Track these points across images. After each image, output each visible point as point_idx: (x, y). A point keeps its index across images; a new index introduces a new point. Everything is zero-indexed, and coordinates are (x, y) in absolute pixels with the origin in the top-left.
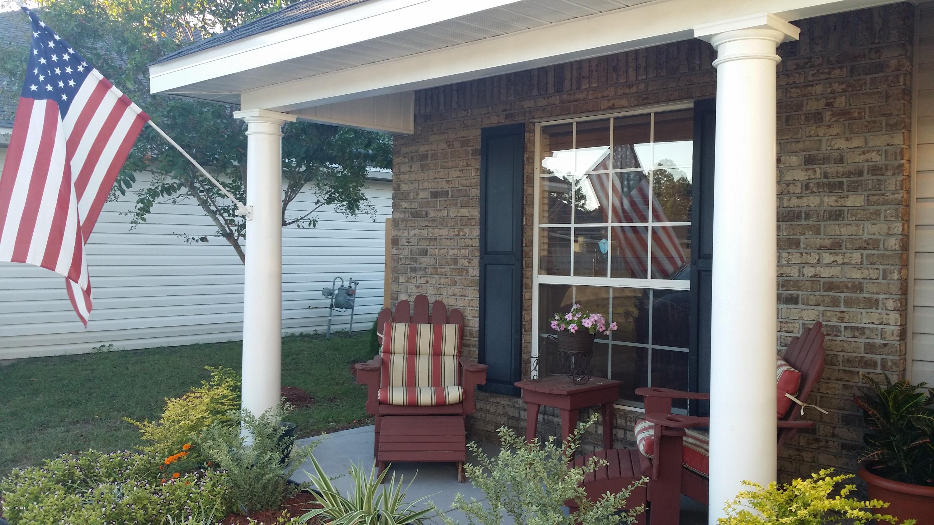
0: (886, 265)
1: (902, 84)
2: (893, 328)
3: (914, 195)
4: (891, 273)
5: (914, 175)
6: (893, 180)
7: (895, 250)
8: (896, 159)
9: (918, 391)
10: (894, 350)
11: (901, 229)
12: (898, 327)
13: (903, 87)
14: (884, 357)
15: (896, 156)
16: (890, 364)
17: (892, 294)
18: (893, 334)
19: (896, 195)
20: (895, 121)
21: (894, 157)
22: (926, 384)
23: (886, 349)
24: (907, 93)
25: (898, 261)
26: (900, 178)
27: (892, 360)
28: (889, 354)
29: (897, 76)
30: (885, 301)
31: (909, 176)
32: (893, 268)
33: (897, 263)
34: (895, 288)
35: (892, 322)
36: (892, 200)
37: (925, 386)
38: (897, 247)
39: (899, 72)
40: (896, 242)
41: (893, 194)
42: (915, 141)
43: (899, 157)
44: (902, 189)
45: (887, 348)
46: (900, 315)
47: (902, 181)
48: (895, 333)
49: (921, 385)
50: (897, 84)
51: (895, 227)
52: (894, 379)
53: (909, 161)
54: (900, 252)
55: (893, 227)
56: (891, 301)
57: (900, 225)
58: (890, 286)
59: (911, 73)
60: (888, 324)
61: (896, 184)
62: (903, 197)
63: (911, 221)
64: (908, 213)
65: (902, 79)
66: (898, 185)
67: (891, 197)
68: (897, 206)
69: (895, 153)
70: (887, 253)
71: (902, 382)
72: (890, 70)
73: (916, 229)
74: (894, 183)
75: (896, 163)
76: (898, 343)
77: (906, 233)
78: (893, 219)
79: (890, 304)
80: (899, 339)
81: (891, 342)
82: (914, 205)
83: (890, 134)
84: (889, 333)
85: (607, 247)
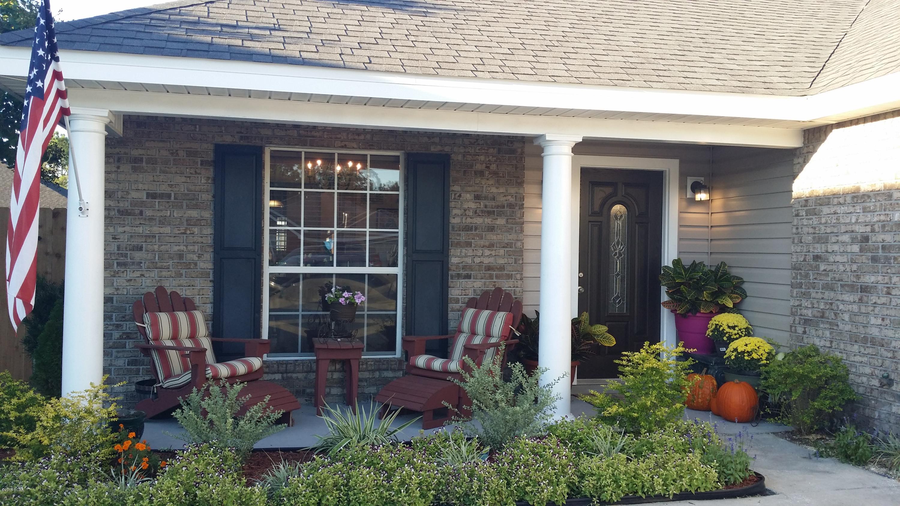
0: (516, 256)
2: (520, 289)
4: (519, 260)
6: (519, 212)
8: (521, 201)
17: (519, 271)
21: (520, 199)
26: (523, 211)
30: (516, 275)
32: (520, 257)
33: (522, 255)
35: (519, 286)
36: (519, 222)
38: (521, 247)
44: (523, 217)
51: (520, 236)
56: (518, 275)
57: (523, 235)
58: (518, 267)
60: (517, 287)
62: (523, 221)
66: (521, 215)
67: (519, 220)
68: (521, 225)
69: (520, 197)
70: (516, 250)
75: (521, 203)
77: (524, 239)
78: (519, 232)
79: (518, 277)
84: (518, 291)
85: (332, 244)
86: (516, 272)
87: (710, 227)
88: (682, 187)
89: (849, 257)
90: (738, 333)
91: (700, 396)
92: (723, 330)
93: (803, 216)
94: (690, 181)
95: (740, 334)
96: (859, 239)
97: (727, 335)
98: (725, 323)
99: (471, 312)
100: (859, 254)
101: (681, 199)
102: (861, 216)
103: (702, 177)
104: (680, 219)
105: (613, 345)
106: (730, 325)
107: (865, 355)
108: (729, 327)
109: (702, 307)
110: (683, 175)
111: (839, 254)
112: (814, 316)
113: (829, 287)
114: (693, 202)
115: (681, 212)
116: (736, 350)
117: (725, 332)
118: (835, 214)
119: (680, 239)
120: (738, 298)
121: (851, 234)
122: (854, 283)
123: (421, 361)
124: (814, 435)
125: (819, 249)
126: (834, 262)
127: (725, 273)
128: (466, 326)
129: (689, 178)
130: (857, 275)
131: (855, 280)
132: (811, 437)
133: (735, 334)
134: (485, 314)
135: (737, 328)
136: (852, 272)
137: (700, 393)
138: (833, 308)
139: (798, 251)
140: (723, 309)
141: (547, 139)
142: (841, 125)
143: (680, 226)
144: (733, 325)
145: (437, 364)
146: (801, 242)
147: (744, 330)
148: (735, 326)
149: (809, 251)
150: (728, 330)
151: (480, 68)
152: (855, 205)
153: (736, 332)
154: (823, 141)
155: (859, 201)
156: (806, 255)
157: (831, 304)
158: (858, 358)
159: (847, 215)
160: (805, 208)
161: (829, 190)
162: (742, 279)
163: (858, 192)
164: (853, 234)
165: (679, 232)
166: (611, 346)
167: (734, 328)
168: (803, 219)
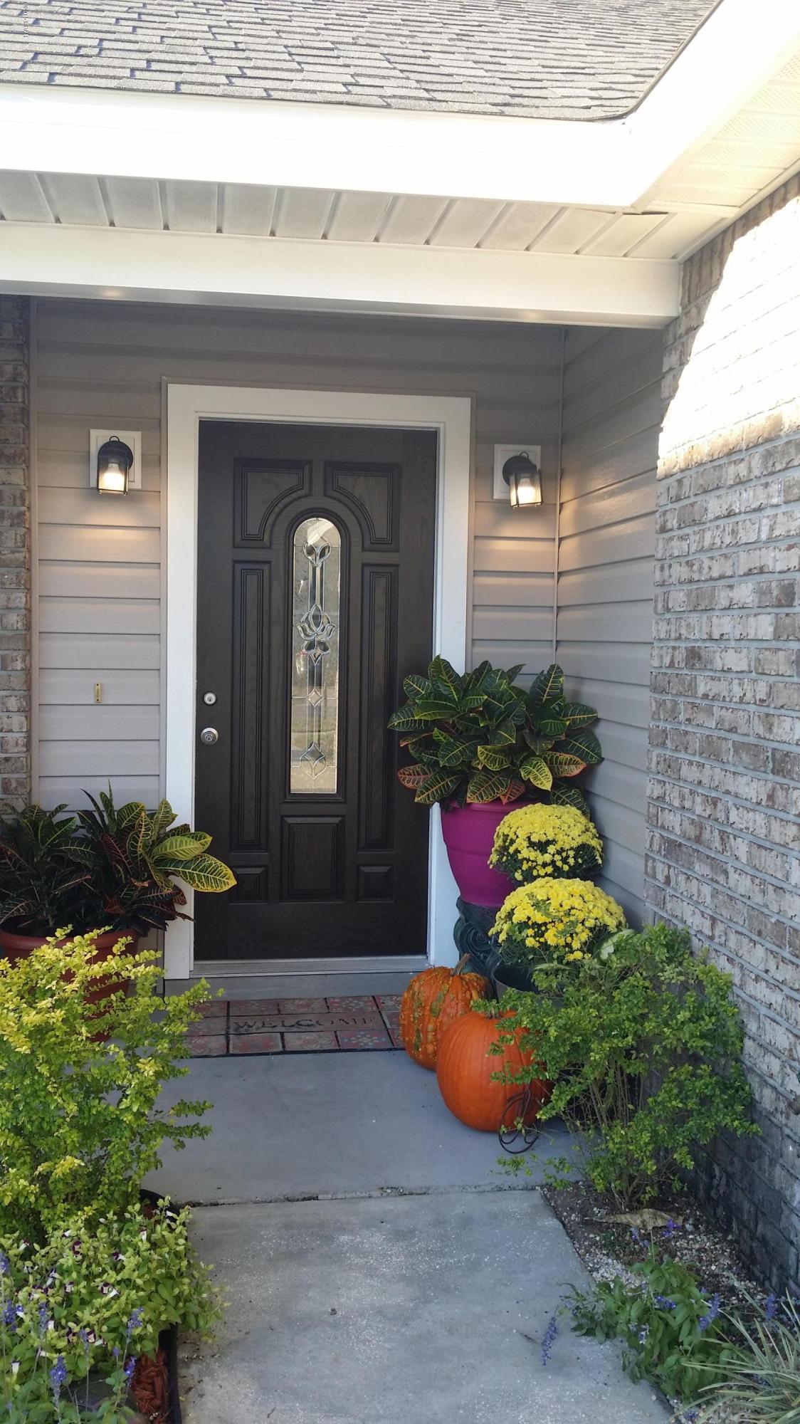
0: (6, 650)
1: (20, 400)
2: (18, 735)
3: (36, 555)
4: (12, 661)
5: (35, 528)
6: (11, 533)
7: (17, 629)
8: (15, 505)
9: (61, 817)
10: (19, 765)
11: (24, 600)
12: (24, 735)
13: (22, 405)
14: (5, 776)
15: (15, 500)
16: (14, 784)
17: (15, 690)
18: (17, 744)
19: (17, 554)
20: (12, 451)
21: (12, 500)
22: (66, 805)
23: (8, 766)
24: (25, 413)
25: (20, 644)
26: (22, 531)
27: (17, 780)
28: (12, 772)
29: (14, 389)
30: (5, 700)
31: (29, 529)
32: (15, 654)
33: (21, 648)
34: (17, 681)
35: (16, 728)
36: (11, 561)
37: (66, 809)
38: (20, 625)
39: (15, 384)
40: (19, 619)
41: (13, 552)
42: (36, 482)
43: (19, 502)
44: (24, 546)
45: (10, 763)
46: (26, 717)
47: (24, 535)
48: (19, 742)
49: (61, 808)
50: (14, 400)
51: (16, 598)
52: (20, 806)
53: (29, 508)
54: (24, 632)
55: (13, 597)
56: (13, 699)
57: (23, 595)
58: (12, 679)
59: (28, 387)
60: (11, 731)
61: (16, 539)
62: (25, 557)
63: (33, 592)
64: (29, 580)
65: (20, 394)
66: (18, 540)
67: (10, 556)
68: (18, 570)
69: (14, 496)
70: (6, 633)
71: (31, 808)
72: (4, 379)
73: (40, 601)
74: (14, 537)
75: (15, 510)
76: (24, 755)
77: (28, 607)
78: (13, 586)
79: (13, 703)
80: (25, 750)
81: (15, 755)
82: (36, 567)
83: (5, 469)
84: (12, 743)
86: (8, 693)
87: (556, 575)
88: (480, 472)
89: (753, 656)
90: (553, 862)
91: (430, 1037)
92: (517, 851)
93: (671, 530)
94: (502, 454)
95: (559, 864)
96: (775, 593)
97: (525, 867)
98: (522, 834)
100: (775, 644)
101: (476, 504)
102: (781, 518)
103: (536, 444)
104: (473, 555)
105: (226, 888)
107: (777, 986)
108: (532, 844)
109: (471, 788)
110: (481, 441)
111: (733, 644)
112: (684, 835)
113: (711, 751)
114: (509, 511)
115: (476, 537)
117: (520, 856)
118: (728, 516)
119: (473, 607)
120: (576, 763)
121: (758, 578)
122: (762, 742)
124: (647, 1214)
125: (697, 628)
126: (723, 671)
127: (557, 696)
129: (499, 448)
130: (767, 715)
131: (761, 733)
132: (634, 1220)
133: (545, 865)
135: (551, 849)
136: (755, 703)
137: (431, 1027)
138: (718, 815)
139: (662, 637)
142: (750, 219)
143: (475, 573)
144: (544, 839)
146: (668, 610)
147: (571, 853)
148: (548, 843)
149: (679, 638)
150: (527, 852)
152: (769, 479)
153: (547, 858)
154: (715, 286)
155: (778, 467)
156: (674, 648)
157: (715, 802)
159: (752, 516)
160: (677, 505)
161: (720, 442)
162: (592, 711)
163: (778, 437)
164: (764, 577)
165: (472, 590)
166: (219, 890)
167: (542, 846)
168: (671, 539)
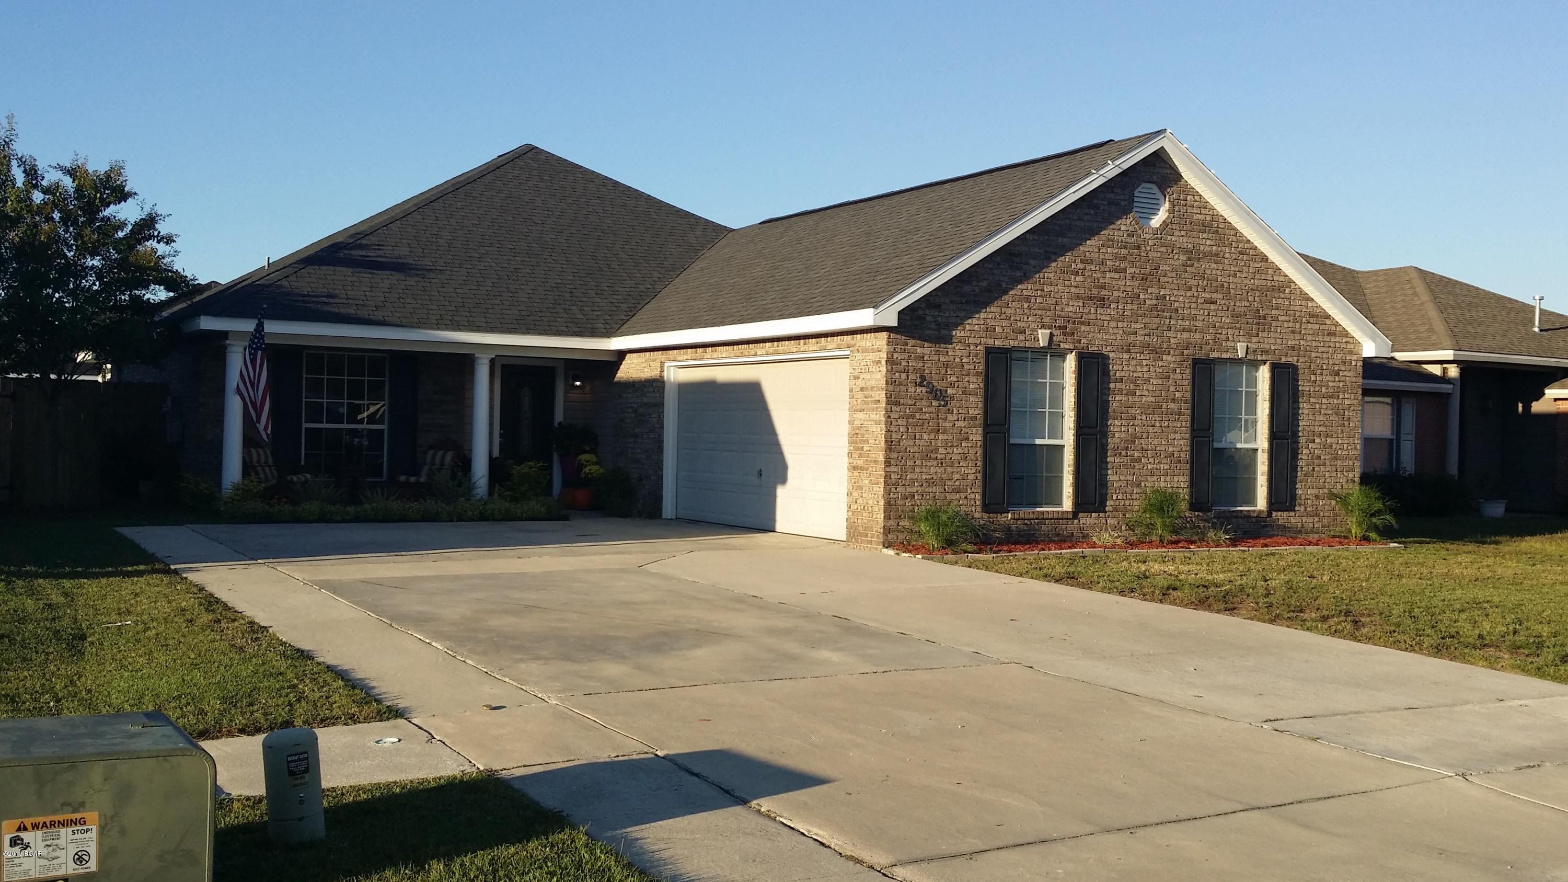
85: (344, 410)
87: (582, 403)
88: (566, 378)
91: (566, 500)
94: (571, 374)
97: (583, 466)
98: (583, 459)
99: (431, 452)
101: (566, 385)
103: (579, 371)
104: (565, 397)
106: (587, 460)
108: (586, 461)
109: (572, 451)
110: (567, 370)
112: (620, 452)
114: (573, 387)
115: (565, 393)
116: (585, 472)
119: (564, 409)
120: (593, 445)
123: (403, 478)
128: (428, 460)
129: (571, 372)
134: (440, 453)
137: (567, 498)
140: (585, 452)
141: (476, 356)
142: (631, 352)
143: (565, 402)
145: (413, 479)
147: (594, 463)
150: (584, 463)
151: (440, 322)
153: (589, 464)
158: (633, 471)
165: (564, 405)
